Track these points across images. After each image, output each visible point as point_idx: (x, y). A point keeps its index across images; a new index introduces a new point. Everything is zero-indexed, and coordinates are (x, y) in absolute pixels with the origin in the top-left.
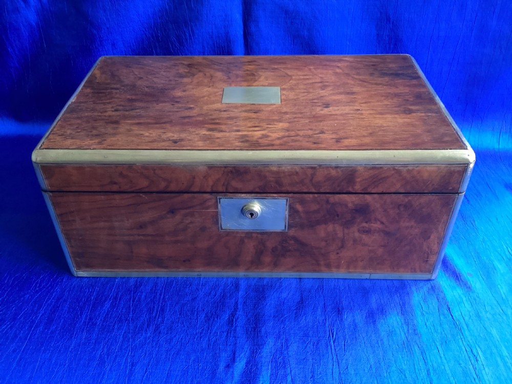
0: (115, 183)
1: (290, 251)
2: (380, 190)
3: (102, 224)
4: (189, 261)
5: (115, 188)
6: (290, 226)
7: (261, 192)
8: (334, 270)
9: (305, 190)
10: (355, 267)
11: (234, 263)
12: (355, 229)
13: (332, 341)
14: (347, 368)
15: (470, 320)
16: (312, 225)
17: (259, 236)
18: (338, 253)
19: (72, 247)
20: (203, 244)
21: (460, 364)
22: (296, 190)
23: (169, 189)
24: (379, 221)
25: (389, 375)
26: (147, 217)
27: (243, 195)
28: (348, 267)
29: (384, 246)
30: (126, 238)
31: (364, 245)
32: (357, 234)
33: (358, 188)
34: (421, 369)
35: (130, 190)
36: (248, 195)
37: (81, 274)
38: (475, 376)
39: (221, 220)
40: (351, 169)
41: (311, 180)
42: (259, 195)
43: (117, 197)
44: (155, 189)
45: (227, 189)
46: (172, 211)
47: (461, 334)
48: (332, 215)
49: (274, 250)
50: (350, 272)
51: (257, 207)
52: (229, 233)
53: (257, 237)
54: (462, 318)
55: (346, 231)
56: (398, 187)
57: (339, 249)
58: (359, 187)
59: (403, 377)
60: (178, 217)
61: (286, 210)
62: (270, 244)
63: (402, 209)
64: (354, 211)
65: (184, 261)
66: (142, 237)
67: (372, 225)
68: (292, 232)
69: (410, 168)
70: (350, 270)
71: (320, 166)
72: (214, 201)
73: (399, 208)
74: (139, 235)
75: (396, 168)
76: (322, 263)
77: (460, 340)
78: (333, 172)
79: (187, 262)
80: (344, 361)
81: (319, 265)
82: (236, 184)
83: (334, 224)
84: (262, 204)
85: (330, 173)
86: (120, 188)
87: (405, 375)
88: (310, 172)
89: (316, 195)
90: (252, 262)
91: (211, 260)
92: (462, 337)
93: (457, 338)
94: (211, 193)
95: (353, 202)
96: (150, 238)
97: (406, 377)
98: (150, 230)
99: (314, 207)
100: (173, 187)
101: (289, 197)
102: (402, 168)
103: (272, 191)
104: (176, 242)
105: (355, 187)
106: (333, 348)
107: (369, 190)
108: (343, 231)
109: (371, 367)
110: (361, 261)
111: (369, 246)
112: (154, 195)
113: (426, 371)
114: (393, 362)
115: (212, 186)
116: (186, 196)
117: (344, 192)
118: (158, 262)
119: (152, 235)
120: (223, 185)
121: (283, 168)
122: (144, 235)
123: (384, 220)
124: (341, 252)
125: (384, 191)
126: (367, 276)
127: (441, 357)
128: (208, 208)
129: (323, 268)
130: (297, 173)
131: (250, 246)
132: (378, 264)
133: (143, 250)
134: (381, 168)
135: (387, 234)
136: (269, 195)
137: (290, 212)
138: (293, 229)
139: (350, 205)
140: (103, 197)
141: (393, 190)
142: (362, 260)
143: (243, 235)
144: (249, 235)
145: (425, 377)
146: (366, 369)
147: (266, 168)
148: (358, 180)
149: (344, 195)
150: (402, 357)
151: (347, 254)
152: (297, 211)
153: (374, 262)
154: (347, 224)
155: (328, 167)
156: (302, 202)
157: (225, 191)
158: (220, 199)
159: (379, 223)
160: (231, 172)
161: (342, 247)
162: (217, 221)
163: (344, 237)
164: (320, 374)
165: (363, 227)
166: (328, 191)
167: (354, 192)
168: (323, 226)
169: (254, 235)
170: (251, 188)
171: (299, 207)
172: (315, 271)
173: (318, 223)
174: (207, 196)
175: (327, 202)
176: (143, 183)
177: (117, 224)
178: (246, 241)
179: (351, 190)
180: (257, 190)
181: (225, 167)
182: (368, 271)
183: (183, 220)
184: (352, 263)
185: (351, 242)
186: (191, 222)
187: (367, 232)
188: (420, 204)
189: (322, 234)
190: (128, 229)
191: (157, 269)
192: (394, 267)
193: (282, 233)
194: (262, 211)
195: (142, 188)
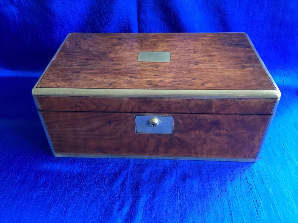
0: (78, 107)
1: (175, 145)
2: (226, 112)
3: (70, 129)
4: (118, 149)
5: (78, 109)
6: (175, 131)
7: (159, 112)
8: (199, 156)
9: (184, 112)
10: (212, 155)
11: (143, 151)
12: (212, 133)
13: (179, 195)
14: (186, 210)
15: (258, 184)
16: (187, 131)
17: (157, 136)
18: (202, 147)
19: (53, 141)
20: (126, 141)
21: (249, 208)
22: (178, 111)
23: (107, 110)
24: (225, 129)
25: (209, 214)
26: (95, 125)
27: (149, 114)
28: (207, 155)
29: (228, 143)
30: (84, 137)
31: (217, 142)
32: (213, 136)
33: (213, 111)
34: (227, 211)
35: (86, 110)
36: (152, 114)
37: (59, 155)
38: (257, 215)
39: (136, 127)
40: (210, 100)
41: (187, 106)
42: (157, 114)
43: (79, 114)
44: (99, 110)
45: (140, 110)
46: (109, 122)
47: (251, 191)
48: (199, 125)
49: (166, 144)
50: (208, 157)
51: (156, 121)
52: (141, 135)
54: (253, 182)
55: (207, 134)
56: (236, 111)
58: (214, 110)
59: (217, 215)
60: (112, 126)
61: (173, 123)
62: (164, 141)
63: (239, 123)
64: (211, 124)
65: (116, 150)
66: (92, 136)
67: (222, 131)
68: (176, 135)
69: (243, 100)
70: (209, 156)
71: (192, 99)
72: (132, 117)
73: (237, 122)
74: (91, 135)
75: (236, 100)
76: (193, 152)
77: (251, 195)
78: (200, 102)
79: (117, 150)
80: (184, 206)
81: (191, 153)
82: (144, 108)
83: (200, 130)
84: (159, 119)
85: (198, 103)
86: (80, 109)
87: (217, 214)
88: (186, 102)
89: (190, 115)
90: (153, 151)
91: (130, 149)
92: (252, 193)
93: (249, 194)
94: (131, 112)
96: (96, 137)
97: (218, 215)
98: (96, 132)
99: (189, 121)
100: (110, 109)
101: (175, 116)
102: (239, 100)
103: (165, 112)
104: (111, 139)
105: (212, 110)
106: (179, 199)
107: (220, 112)
108: (205, 134)
109: (199, 209)
110: (215, 151)
111: (220, 143)
112: (99, 113)
113: (229, 212)
114: (212, 207)
115: (132, 109)
116: (117, 114)
117: (206, 113)
118: (101, 150)
119: (98, 135)
120: (138, 108)
121: (172, 100)
122: (93, 135)
123: (228, 129)
124: (204, 146)
125: (229, 113)
126: (218, 159)
127: (239, 204)
128: (129, 121)
129: (193, 155)
130: (179, 102)
131: (153, 142)
132: (224, 153)
133: (93, 143)
134: (227, 100)
135: (230, 136)
136: (163, 114)
137: (175, 123)
138: (177, 133)
139: (209, 120)
140: (71, 114)
141: (233, 112)
142: (216, 151)
143: (149, 136)
144: (152, 136)
145: (229, 216)
146: (196, 211)
147: (162, 99)
148: (213, 107)
149: (206, 115)
150: (217, 204)
151: (207, 147)
152: (179, 123)
153: (222, 152)
154: (207, 131)
155: (197, 99)
156: (182, 118)
157: (138, 111)
158: (136, 116)
159: (225, 130)
160: (142, 101)
161: (204, 143)
162: (134, 128)
163: (205, 138)
164: (170, 213)
165: (216, 133)
166: (197, 112)
167: (211, 113)
168: (193, 132)
169: (155, 136)
170: (153, 110)
171: (180, 121)
172: (189, 156)
173: (191, 130)
174: (129, 114)
175: (196, 118)
176: (93, 107)
177: (78, 129)
178: (150, 139)
179: (209, 112)
180: (157, 111)
181: (139, 99)
182: (219, 157)
183: (115, 127)
184: (210, 152)
185: (210, 141)
186: (120, 129)
187: (218, 135)
188: (249, 120)
189: (193, 136)
190: (85, 132)
191: (100, 154)
192: (234, 155)
193: (170, 135)
194: (159, 123)
195: (93, 110)
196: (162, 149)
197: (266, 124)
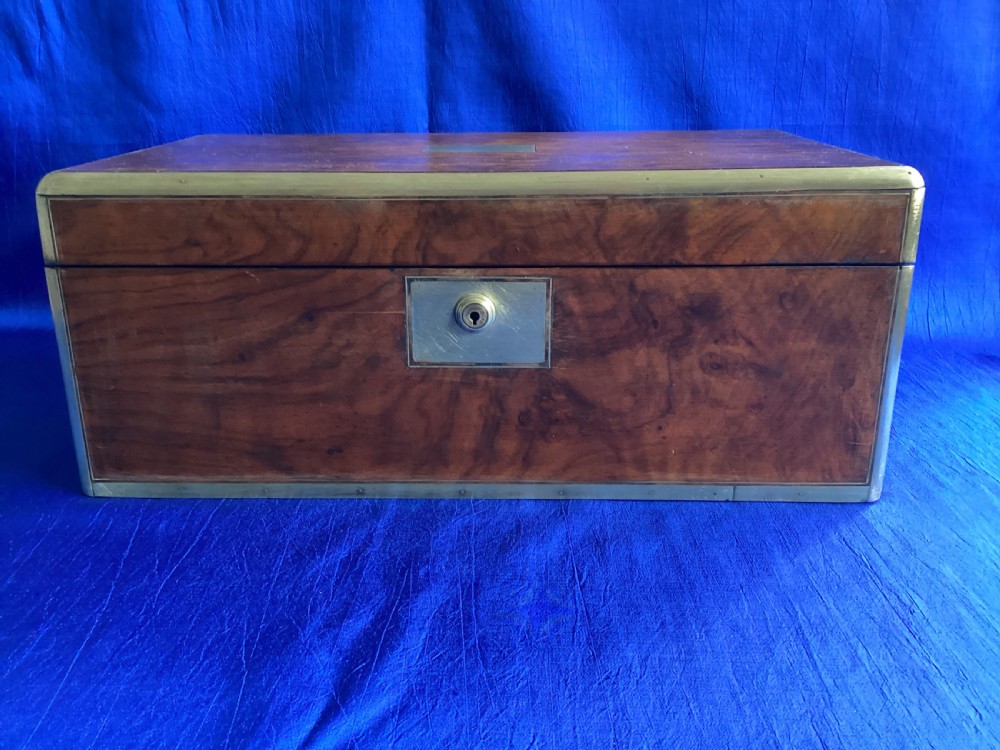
0: (197, 244)
1: (557, 421)
2: (738, 259)
3: (160, 351)
4: (340, 451)
5: (195, 255)
6: (557, 353)
7: (497, 264)
8: (654, 474)
9: (585, 260)
10: (700, 468)
11: (433, 459)
12: (692, 359)
16: (602, 350)
17: (491, 379)
18: (660, 428)
19: (90, 411)
20: (371, 405)
22: (567, 258)
23: (307, 259)
24: (744, 338)
26: (256, 329)
27: (459, 272)
28: (684, 469)
29: (758, 406)
30: (208, 388)
31: (717, 403)
32: (698, 375)
33: (693, 251)
35: (224, 262)
36: (471, 274)
37: (102, 489)
39: (411, 338)
40: (676, 204)
41: (596, 235)
42: (491, 271)
43: (198, 277)
44: (277, 259)
45: (424, 257)
46: (310, 316)
48: (643, 324)
49: (524, 418)
50: (689, 482)
51: (488, 303)
52: (428, 373)
53: (487, 382)
55: (675, 367)
56: (774, 250)
57: (663, 415)
58: (696, 250)
60: (321, 331)
61: (547, 310)
62: (515, 404)
63: (789, 306)
64: (688, 312)
65: (330, 452)
66: (241, 384)
67: (730, 348)
68: (561, 371)
69: (796, 201)
70: (691, 476)
71: (613, 197)
72: (397, 287)
73: (781, 305)
74: (236, 379)
75: (768, 201)
76: (627, 455)
78: (642, 215)
79: (334, 454)
81: (620, 460)
82: (443, 245)
83: (648, 346)
84: (498, 295)
85: (634, 217)
86: (205, 255)
88: (592, 213)
89: (608, 271)
90: (477, 455)
91: (388, 455)
94: (391, 267)
95: (684, 288)
96: (258, 387)
98: (260, 367)
99: (606, 302)
100: (314, 254)
101: (553, 277)
102: (780, 201)
103: (518, 263)
104: (315, 398)
105: (687, 250)
107: (717, 259)
108: (669, 364)
110: (712, 450)
111: (727, 407)
112: (276, 272)
115: (396, 250)
116: (341, 274)
117: (666, 262)
118: (274, 456)
119: (264, 380)
120: (418, 247)
121: (539, 204)
122: (245, 380)
123: (752, 334)
124: (668, 424)
125: (748, 260)
126: (726, 493)
128: (383, 307)
129: (631, 471)
130: (567, 216)
131: (473, 409)
132: (749, 456)
133: (242, 422)
134: (737, 201)
135: (762, 371)
136: (510, 270)
137: (554, 315)
138: (563, 361)
139: (679, 295)
140: (168, 278)
141: (765, 259)
142: (715, 448)
143: (457, 379)
144: (469, 376)
147: (504, 204)
148: (692, 232)
149: (666, 271)
151: (680, 429)
152: (570, 314)
153: (740, 455)
154: (676, 347)
155: (630, 201)
156: (579, 288)
157: (420, 263)
158: (410, 281)
159: (742, 343)
160: (434, 214)
161: (669, 409)
162: (404, 339)
163: (672, 382)
165: (711, 355)
166: (631, 261)
167: (686, 263)
168: (626, 353)
169: (481, 378)
170: (472, 256)
171: (573, 302)
172: (613, 479)
173: (618, 343)
174: (383, 275)
175: (632, 287)
176: (252, 244)
177: (192, 349)
178: (463, 393)
179: (678, 257)
180: (486, 260)
181: (421, 203)
182: (729, 478)
183: (330, 338)
184: (691, 457)
185: (688, 396)
186: (349, 345)
187: (719, 367)
188: (824, 291)
189: (625, 376)
190: (215, 364)
191: (270, 475)
192: (787, 467)
193: (540, 373)
194: (496, 312)
195: (249, 257)
196: (509, 445)
197: (889, 311)
